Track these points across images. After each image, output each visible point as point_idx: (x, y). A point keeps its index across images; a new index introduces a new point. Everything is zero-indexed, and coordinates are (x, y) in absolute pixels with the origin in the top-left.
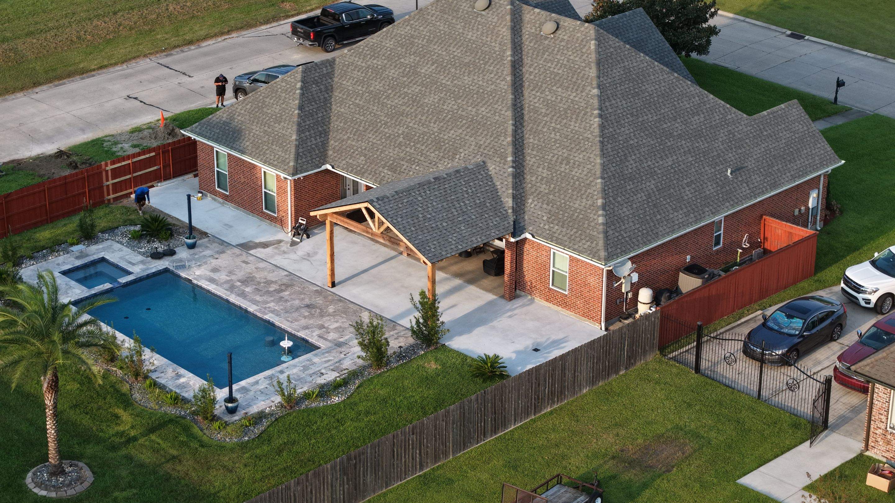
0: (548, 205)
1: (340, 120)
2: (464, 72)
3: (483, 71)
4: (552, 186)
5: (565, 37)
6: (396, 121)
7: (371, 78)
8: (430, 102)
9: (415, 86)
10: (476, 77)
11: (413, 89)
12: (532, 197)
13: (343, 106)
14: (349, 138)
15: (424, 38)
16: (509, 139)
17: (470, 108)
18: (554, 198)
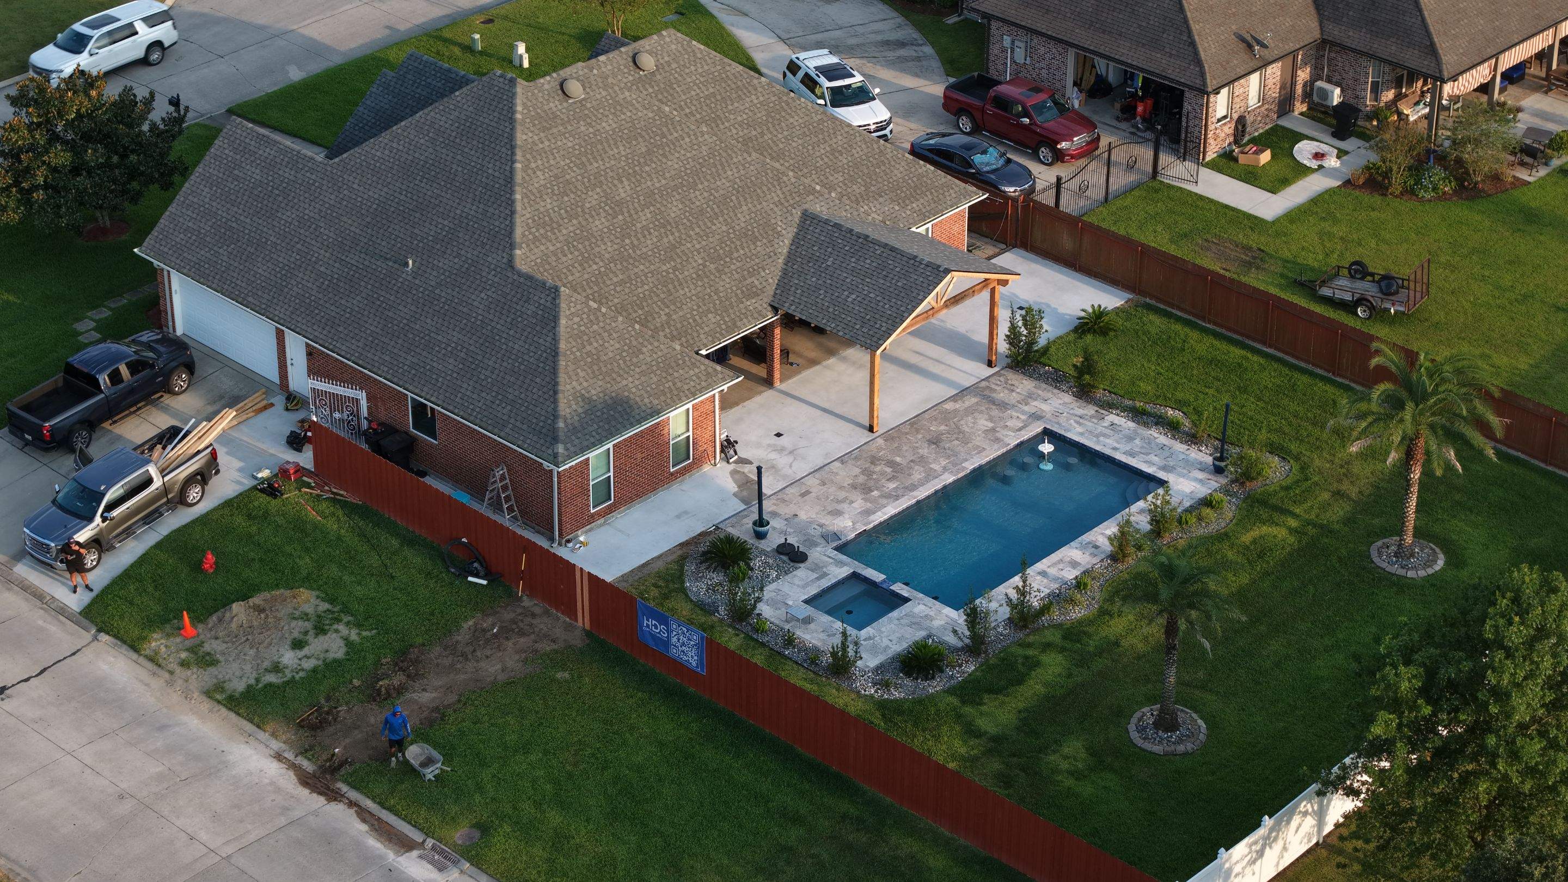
5: (666, 59)
14: (668, 315)
18: (876, 187)
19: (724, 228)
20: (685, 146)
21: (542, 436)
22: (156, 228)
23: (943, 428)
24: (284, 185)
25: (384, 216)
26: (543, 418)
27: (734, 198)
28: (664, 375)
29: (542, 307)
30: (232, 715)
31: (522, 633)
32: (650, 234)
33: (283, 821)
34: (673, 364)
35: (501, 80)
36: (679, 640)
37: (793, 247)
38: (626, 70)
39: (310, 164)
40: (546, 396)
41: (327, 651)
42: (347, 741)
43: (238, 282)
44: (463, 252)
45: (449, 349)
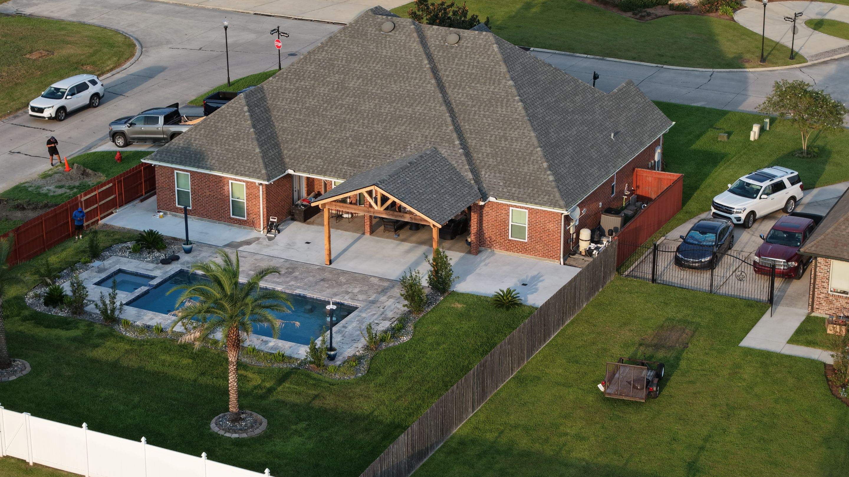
0: (500, 174)
1: (286, 133)
2: (390, 82)
3: (407, 79)
4: (499, 159)
5: (469, 45)
6: (340, 127)
7: (303, 96)
8: (367, 109)
9: (348, 98)
10: (402, 84)
11: (347, 101)
12: (483, 170)
13: (285, 122)
14: (300, 147)
15: (342, 60)
16: (451, 127)
17: (406, 109)
18: (504, 168)
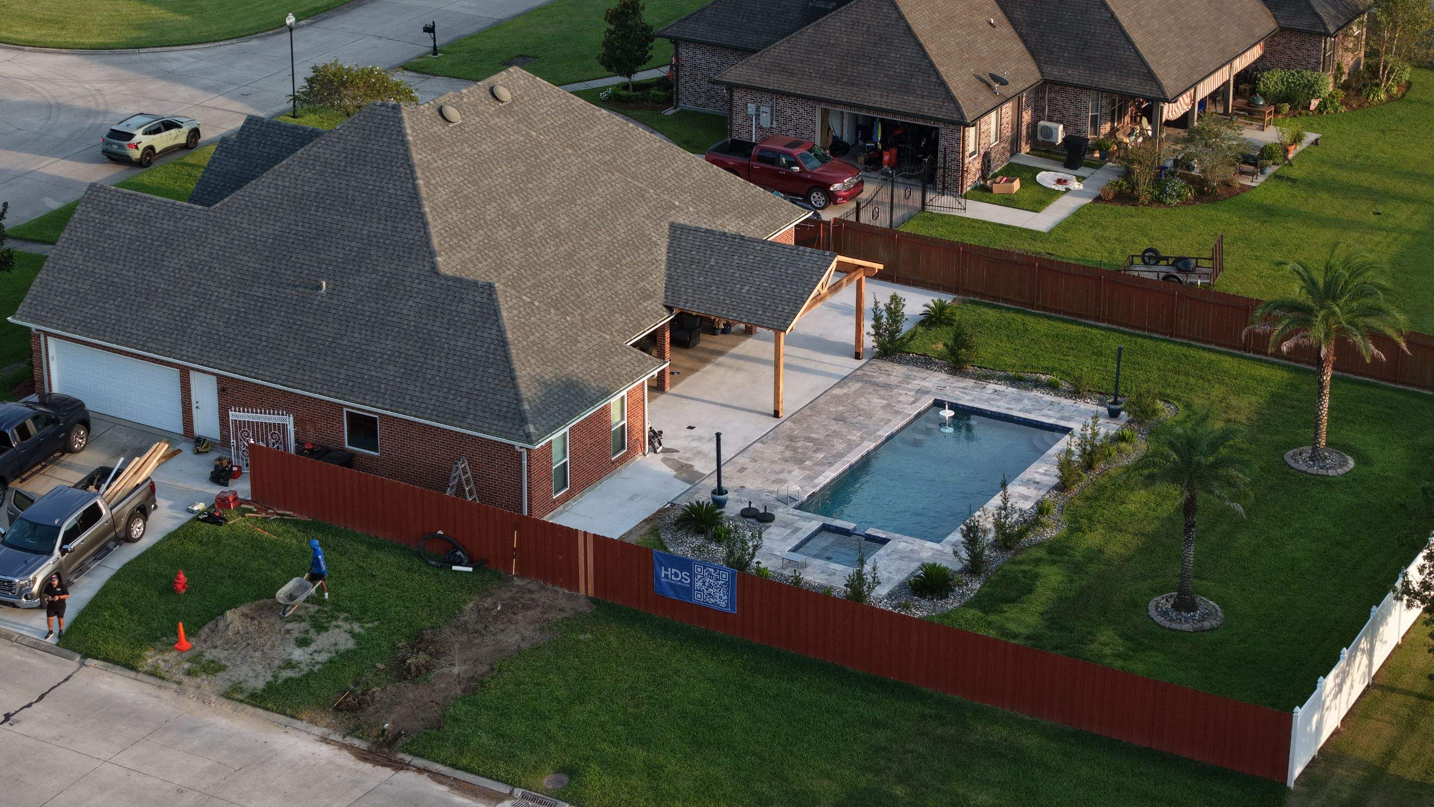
5: (518, 92)
19: (609, 238)
20: (557, 167)
21: (508, 420)
22: (29, 296)
23: (841, 408)
24: (165, 236)
25: (283, 248)
26: (505, 404)
27: (609, 212)
28: (603, 361)
29: (478, 304)
30: (260, 712)
31: (526, 607)
32: (548, 243)
33: (358, 793)
34: (608, 352)
35: (383, 108)
36: (704, 583)
37: (671, 255)
38: (487, 102)
39: (189, 213)
40: (504, 384)
41: (336, 644)
42: (393, 716)
43: (133, 331)
44: (378, 268)
45: (386, 357)
